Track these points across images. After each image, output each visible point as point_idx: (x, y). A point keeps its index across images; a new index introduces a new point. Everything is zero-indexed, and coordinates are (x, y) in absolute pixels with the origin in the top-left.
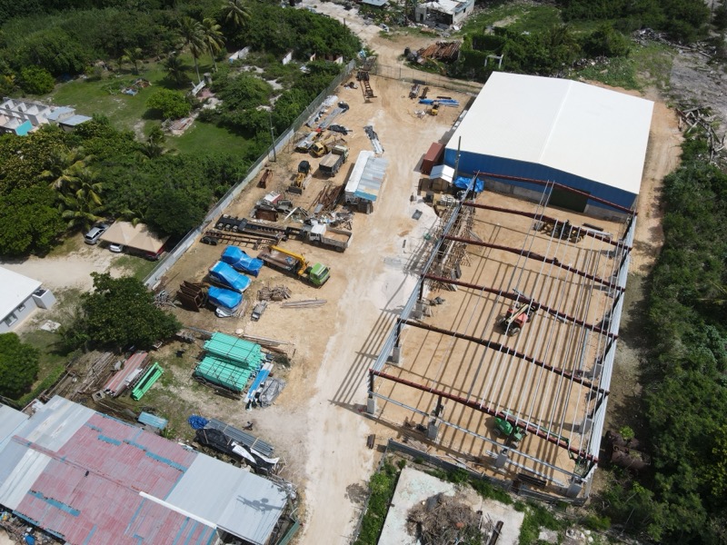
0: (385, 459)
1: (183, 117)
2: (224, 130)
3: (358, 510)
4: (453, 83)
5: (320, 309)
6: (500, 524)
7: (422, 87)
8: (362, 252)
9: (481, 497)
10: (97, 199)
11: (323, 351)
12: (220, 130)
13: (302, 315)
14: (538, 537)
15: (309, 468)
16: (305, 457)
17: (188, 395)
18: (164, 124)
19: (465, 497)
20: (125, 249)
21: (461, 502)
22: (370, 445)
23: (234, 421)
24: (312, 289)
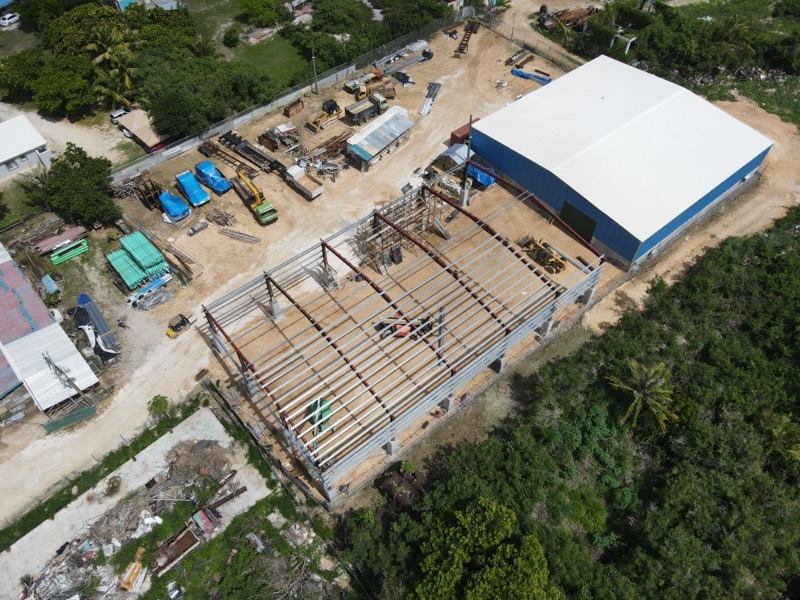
0: (199, 394)
1: (267, 26)
2: (296, 50)
3: (149, 425)
4: (568, 58)
5: (249, 245)
6: (244, 489)
7: (529, 54)
8: (328, 207)
9: (246, 460)
10: (127, 82)
11: (222, 284)
12: (293, 48)
13: (232, 245)
14: (267, 515)
15: (138, 373)
16: (141, 362)
17: (93, 275)
18: (245, 29)
19: (233, 453)
20: (134, 137)
21: (228, 456)
22: (199, 377)
23: (112, 311)
24: (257, 225)
